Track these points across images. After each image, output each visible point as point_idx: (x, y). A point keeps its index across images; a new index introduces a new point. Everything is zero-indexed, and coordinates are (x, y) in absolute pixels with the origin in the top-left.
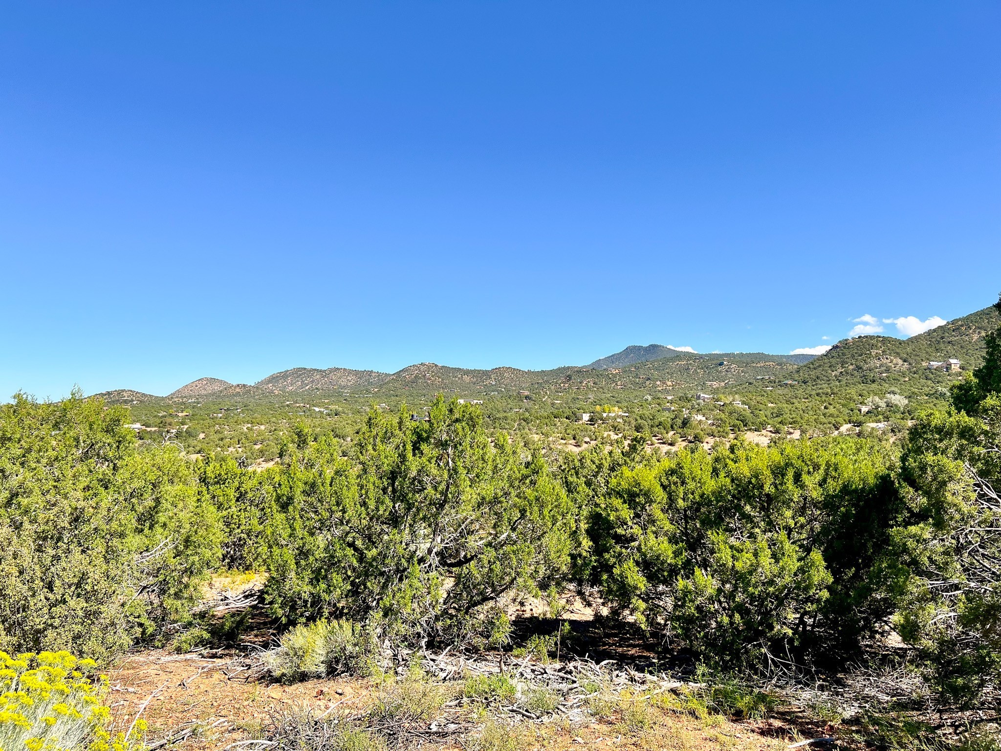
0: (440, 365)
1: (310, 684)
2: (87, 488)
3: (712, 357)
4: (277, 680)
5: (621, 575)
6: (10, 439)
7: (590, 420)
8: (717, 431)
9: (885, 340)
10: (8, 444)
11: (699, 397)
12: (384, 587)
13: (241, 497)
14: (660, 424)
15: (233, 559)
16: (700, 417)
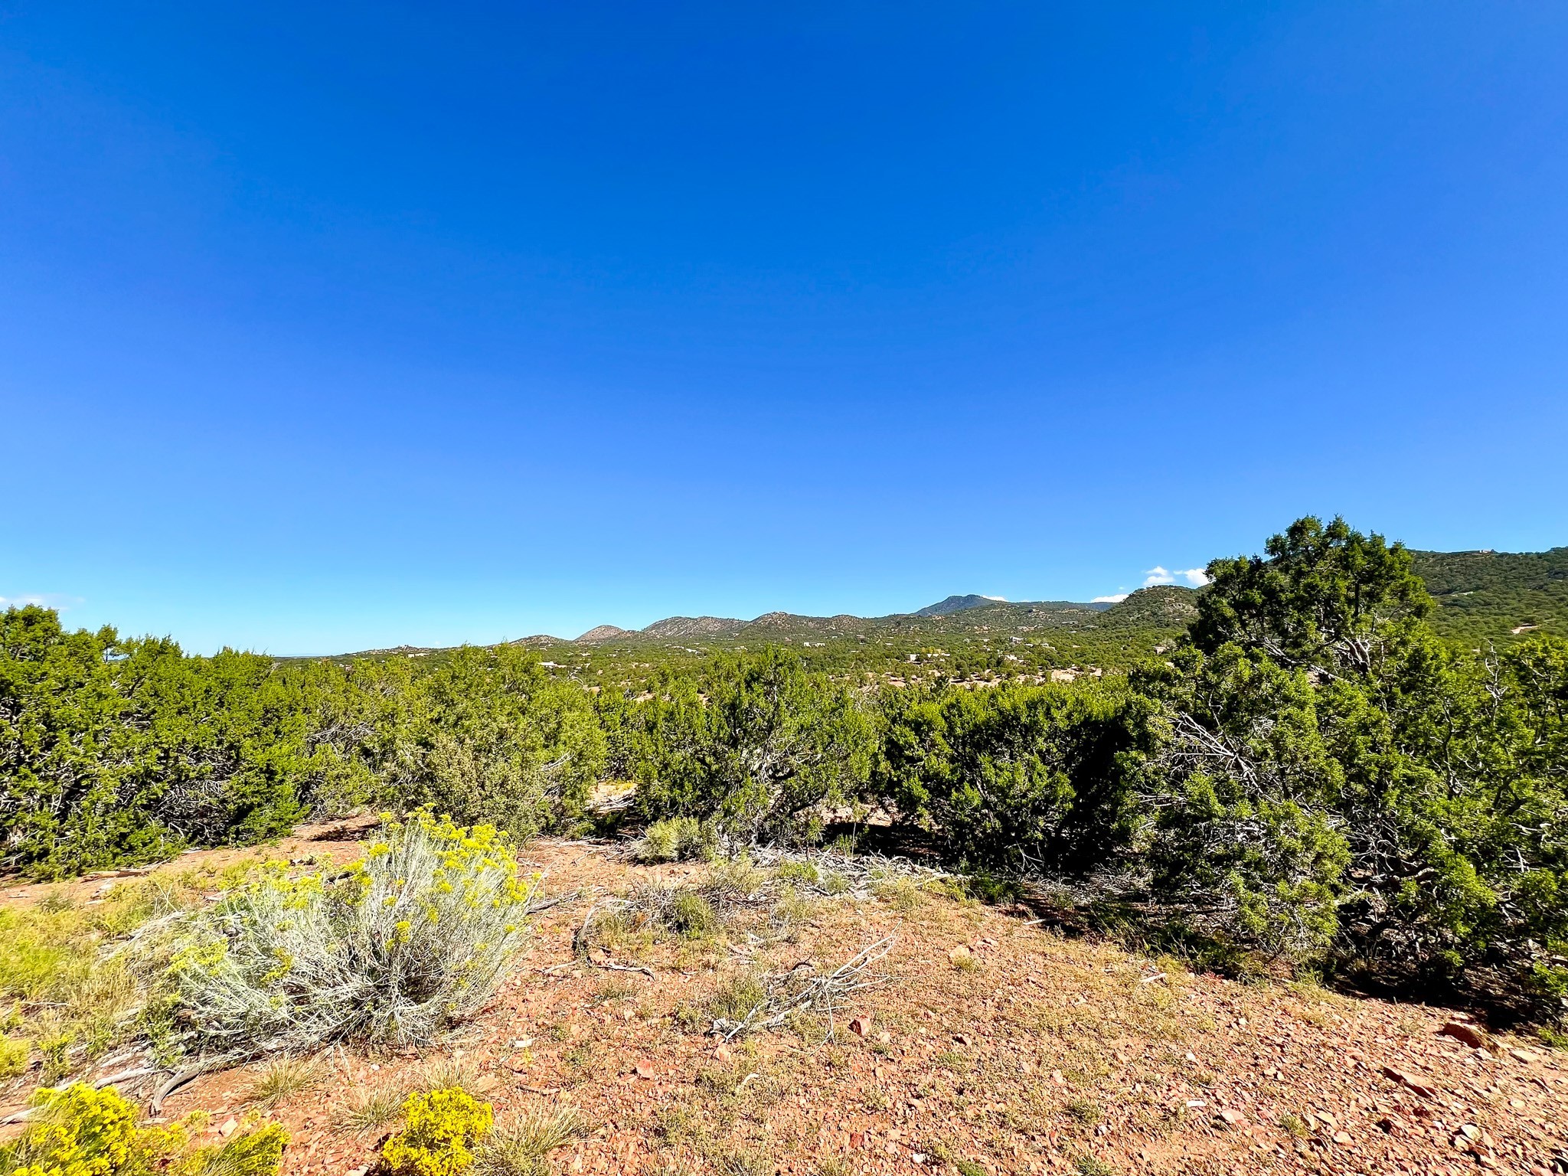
0: (789, 613)
1: (666, 866)
2: (510, 714)
3: (1023, 605)
4: (642, 862)
5: (908, 788)
6: (458, 677)
7: (918, 660)
8: (1028, 669)
9: (1177, 589)
10: (457, 681)
11: (1011, 640)
12: (725, 793)
13: (624, 722)
14: (978, 663)
15: (618, 771)
16: (1012, 657)
